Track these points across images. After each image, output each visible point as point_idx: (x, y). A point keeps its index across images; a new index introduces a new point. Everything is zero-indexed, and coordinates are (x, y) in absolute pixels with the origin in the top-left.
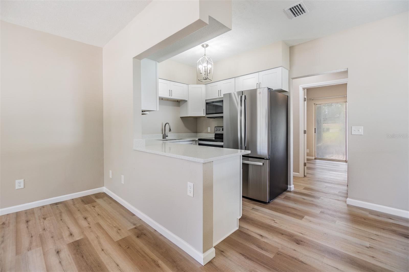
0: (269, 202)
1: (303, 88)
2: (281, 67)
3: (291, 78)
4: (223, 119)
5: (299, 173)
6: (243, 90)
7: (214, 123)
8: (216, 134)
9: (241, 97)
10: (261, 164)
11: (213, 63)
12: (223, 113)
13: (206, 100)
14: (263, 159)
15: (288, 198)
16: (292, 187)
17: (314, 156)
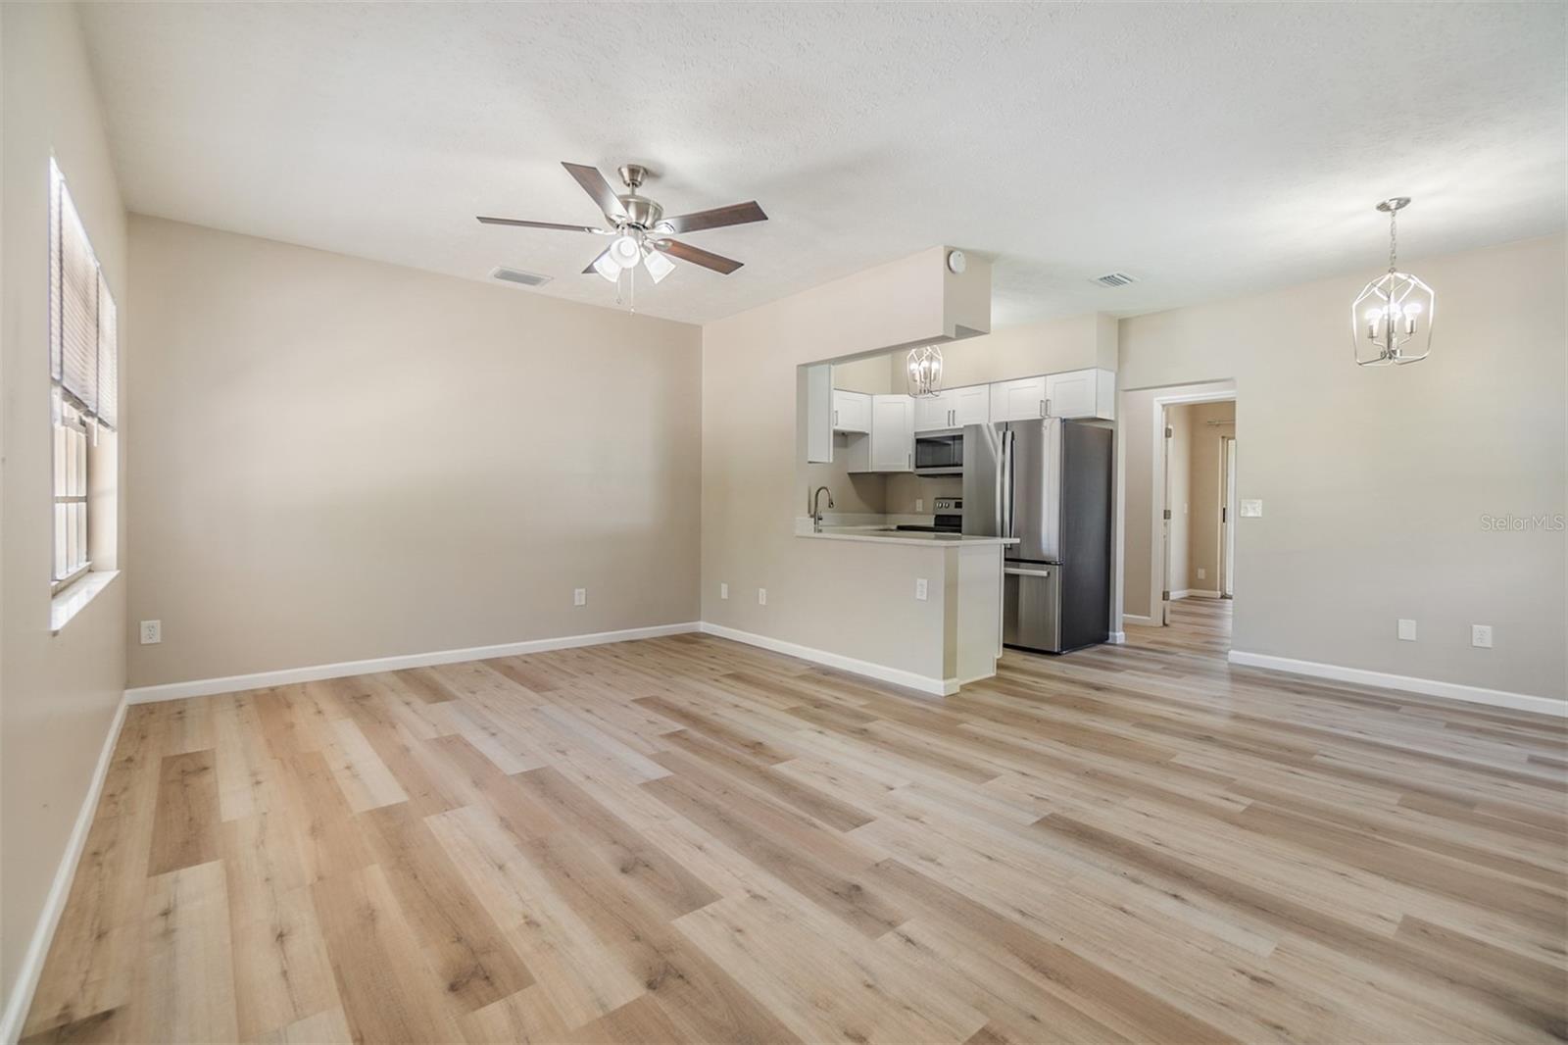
0: (1058, 654)
1: (1164, 406)
2: (1094, 371)
3: (1122, 390)
4: (962, 481)
5: (1149, 616)
6: (1007, 420)
7: (933, 489)
8: (938, 517)
9: (1004, 434)
10: (1044, 573)
11: (941, 358)
12: (961, 465)
13: (916, 433)
14: (1050, 563)
15: (1108, 653)
16: (1119, 636)
17: (1221, 590)
